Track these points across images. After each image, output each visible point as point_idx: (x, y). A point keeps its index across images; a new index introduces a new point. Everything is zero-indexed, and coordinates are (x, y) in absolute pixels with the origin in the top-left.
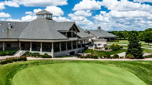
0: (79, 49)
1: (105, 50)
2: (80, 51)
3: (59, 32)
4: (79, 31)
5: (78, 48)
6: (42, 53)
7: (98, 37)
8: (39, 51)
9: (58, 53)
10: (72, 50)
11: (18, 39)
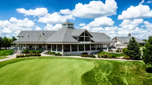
0: (93, 51)
1: (116, 53)
2: (93, 52)
3: (72, 37)
4: (92, 37)
5: (91, 50)
6: (57, 52)
7: (123, 43)
8: (56, 51)
9: (68, 53)
10: (85, 52)
11: (44, 42)
